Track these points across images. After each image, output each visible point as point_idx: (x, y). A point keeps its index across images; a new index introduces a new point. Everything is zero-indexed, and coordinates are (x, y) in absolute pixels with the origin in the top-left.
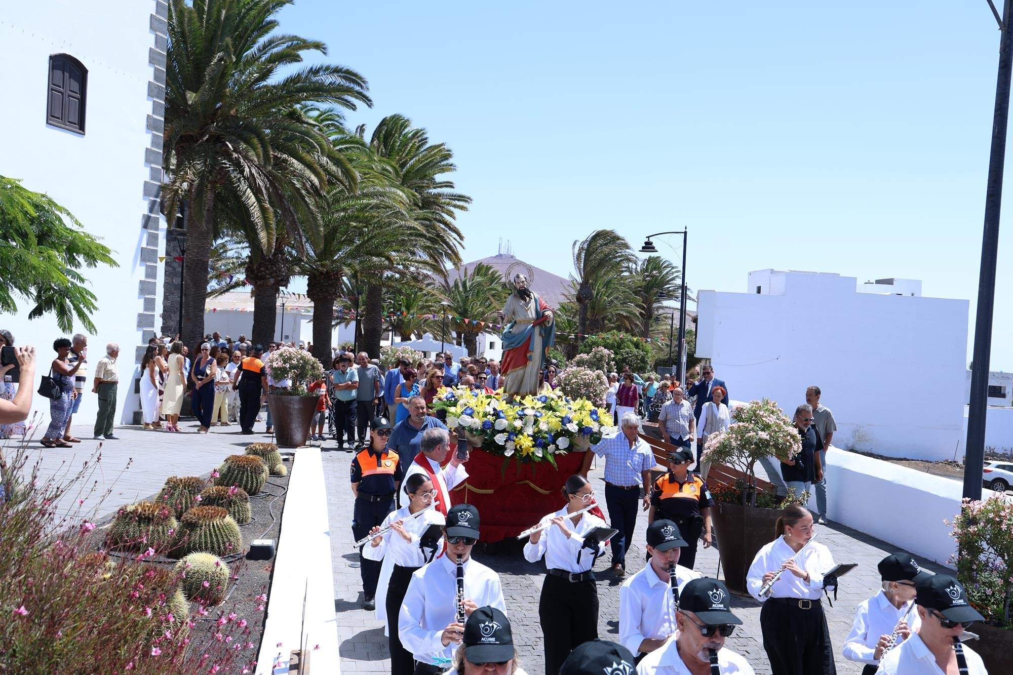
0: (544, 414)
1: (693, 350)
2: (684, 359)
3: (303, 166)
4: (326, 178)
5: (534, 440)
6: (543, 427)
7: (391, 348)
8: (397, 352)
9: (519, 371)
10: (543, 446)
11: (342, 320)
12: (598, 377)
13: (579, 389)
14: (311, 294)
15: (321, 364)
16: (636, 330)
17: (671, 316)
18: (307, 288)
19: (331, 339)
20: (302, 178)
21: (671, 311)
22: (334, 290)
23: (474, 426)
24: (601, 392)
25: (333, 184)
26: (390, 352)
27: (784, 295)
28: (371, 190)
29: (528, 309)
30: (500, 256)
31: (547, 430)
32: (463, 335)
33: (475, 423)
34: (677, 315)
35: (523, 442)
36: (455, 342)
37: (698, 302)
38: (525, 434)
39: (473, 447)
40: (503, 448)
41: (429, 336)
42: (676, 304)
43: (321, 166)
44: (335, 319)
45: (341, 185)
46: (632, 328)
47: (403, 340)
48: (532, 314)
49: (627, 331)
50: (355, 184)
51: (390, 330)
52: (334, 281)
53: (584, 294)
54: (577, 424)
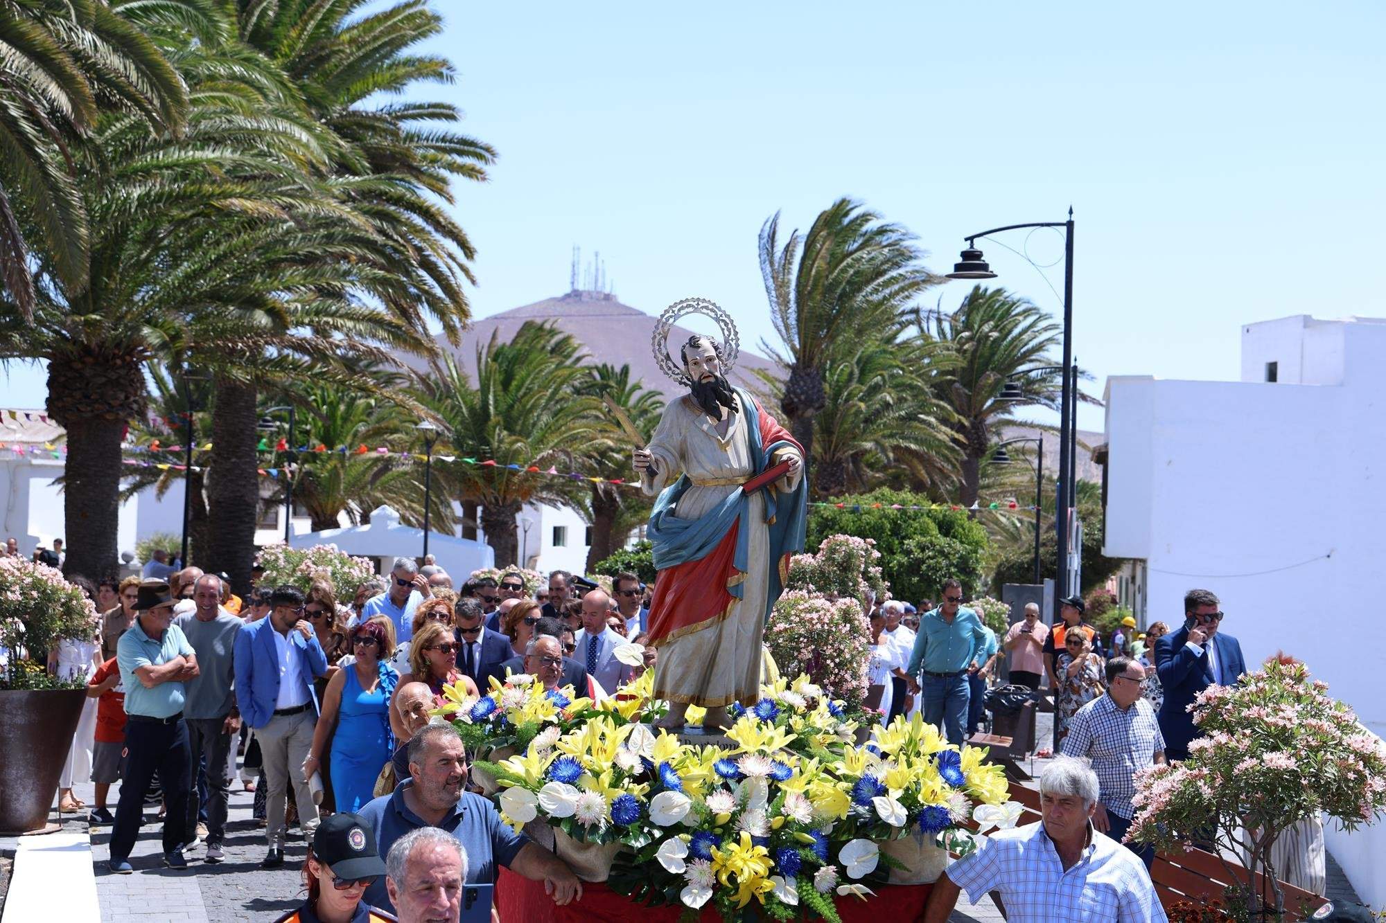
0: (796, 771)
1: (1098, 535)
2: (1075, 562)
3: (25, 60)
4: (90, 90)
5: (772, 855)
6: (800, 812)
7: (285, 551)
8: (301, 560)
9: (704, 633)
10: (802, 872)
11: (147, 476)
12: (847, 616)
13: (793, 649)
14: (56, 408)
15: (89, 601)
16: (944, 488)
17: (1035, 446)
18: (46, 393)
19: (116, 529)
20: (24, 90)
21: (1035, 434)
22: (122, 396)
23: (586, 816)
24: (853, 657)
25: (115, 107)
26: (281, 562)
27: (1342, 385)
28: (221, 123)
29: (728, 443)
30: (575, 295)
31: (808, 821)
32: (480, 509)
33: (588, 808)
34: (1052, 444)
35: (740, 864)
36: (458, 529)
37: (1107, 407)
38: (745, 835)
39: (583, 883)
40: (679, 882)
41: (388, 513)
42: (1047, 415)
43: (78, 56)
44: (125, 475)
45: (135, 110)
46: (933, 482)
47: (317, 527)
48: (739, 458)
49: (918, 487)
50: (179, 102)
51: (281, 502)
52: (123, 372)
53: (802, 393)
54: (901, 801)
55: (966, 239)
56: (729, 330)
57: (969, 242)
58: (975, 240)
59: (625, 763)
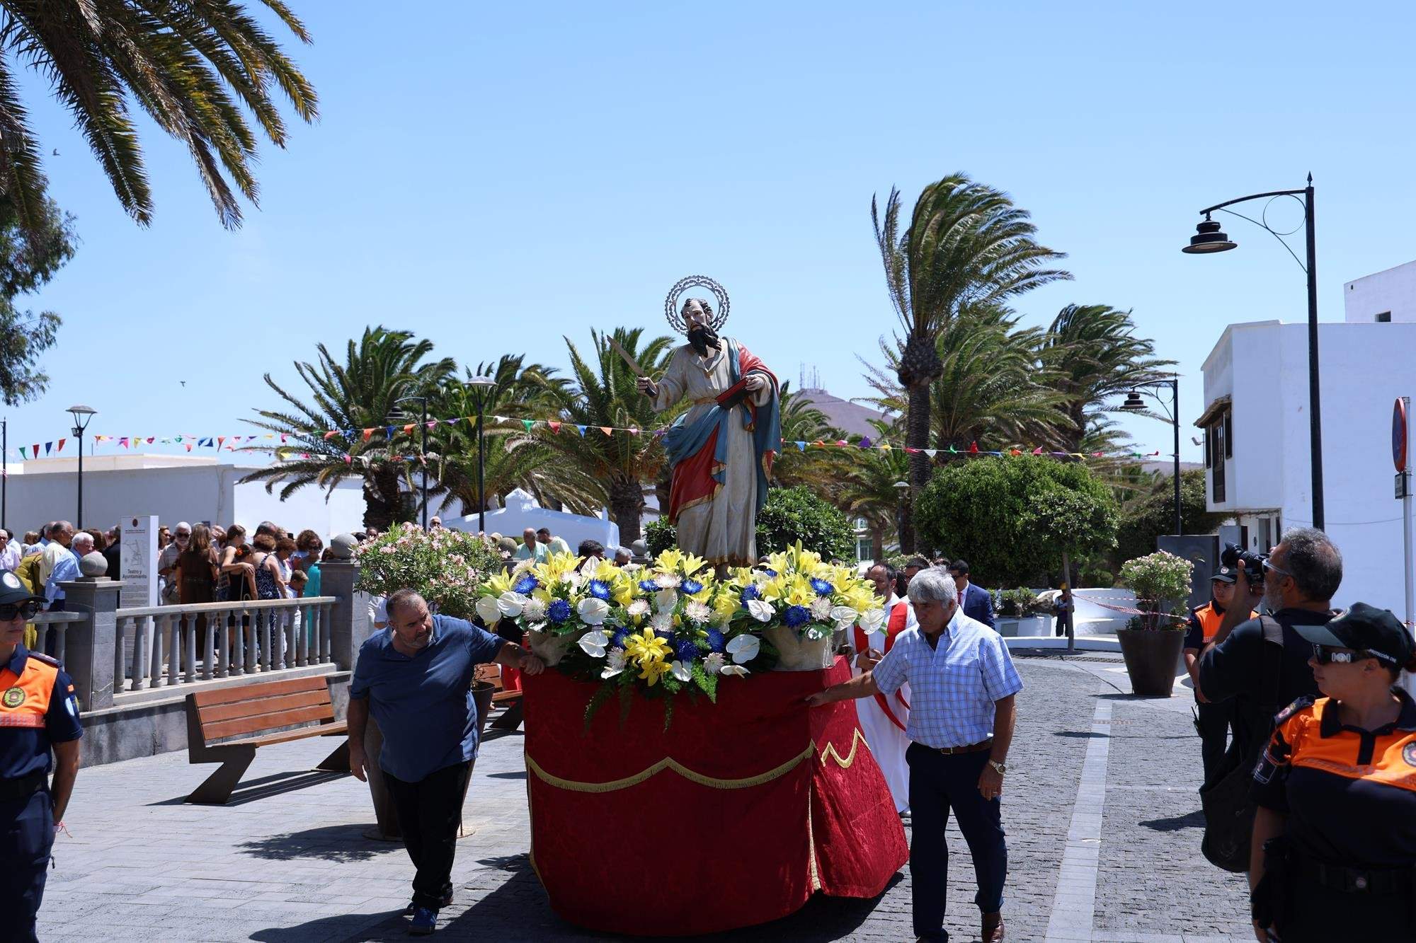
5: (671, 645)
6: (696, 611)
9: (699, 508)
10: (694, 657)
23: (530, 616)
29: (712, 372)
31: (706, 621)
33: (533, 609)
35: (645, 650)
38: (650, 630)
40: (601, 664)
48: (720, 382)
53: (918, 362)
54: (773, 603)
55: (1202, 213)
57: (1205, 215)
58: (1212, 213)
59: (566, 579)
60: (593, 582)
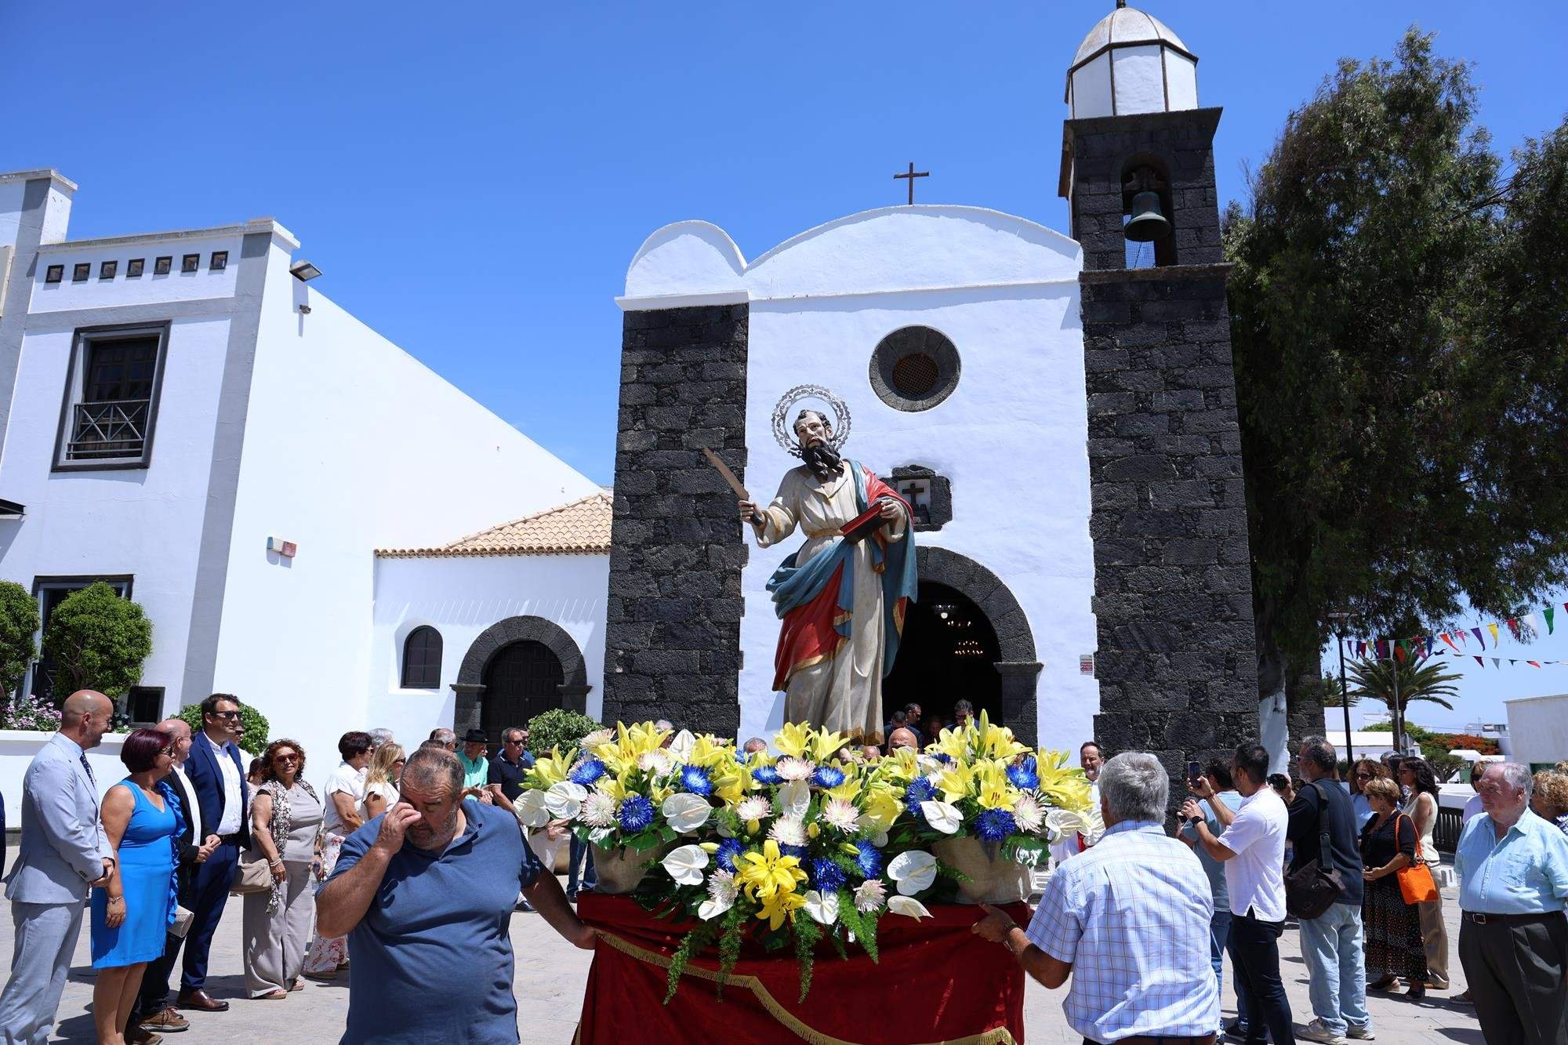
0: (848, 777)
5: (805, 866)
6: (840, 815)
10: (840, 886)
23: (593, 818)
29: (832, 497)
31: (854, 830)
33: (598, 809)
35: (766, 875)
38: (770, 844)
54: (958, 804)
56: (841, 411)
59: (646, 765)
60: (686, 769)
